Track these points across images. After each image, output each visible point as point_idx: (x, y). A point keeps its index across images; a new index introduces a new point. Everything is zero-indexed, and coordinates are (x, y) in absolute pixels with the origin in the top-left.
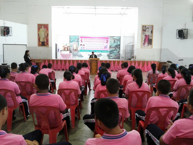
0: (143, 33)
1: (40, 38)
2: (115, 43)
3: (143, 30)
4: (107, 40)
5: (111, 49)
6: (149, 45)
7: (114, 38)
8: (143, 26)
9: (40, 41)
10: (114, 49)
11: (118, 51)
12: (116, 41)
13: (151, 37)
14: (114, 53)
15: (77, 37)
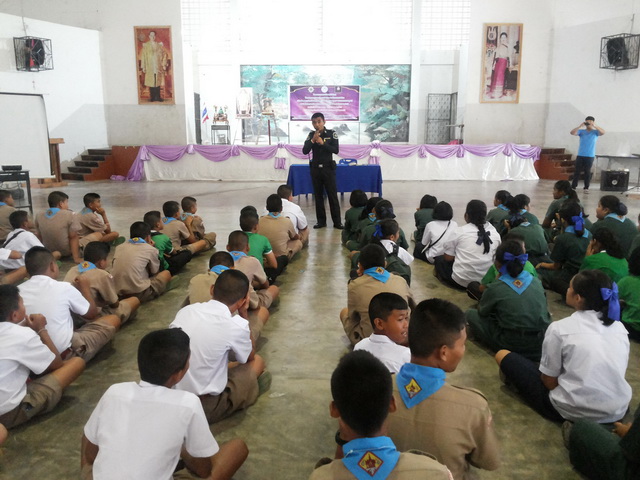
0: (489, 52)
1: (144, 74)
2: (392, 87)
3: (489, 42)
5: (381, 108)
6: (509, 92)
8: (489, 28)
9: (145, 87)
10: (390, 107)
12: (396, 80)
13: (514, 64)
14: (391, 120)
15: (264, 68)
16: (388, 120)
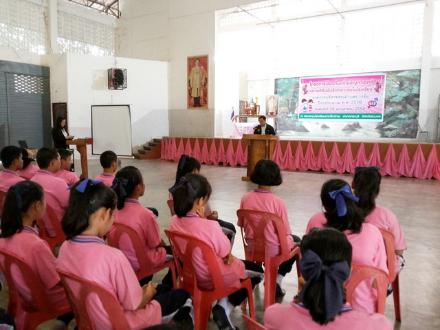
2: (403, 90)
4: (378, 83)
5: (391, 109)
7: (399, 75)
10: (400, 107)
11: (411, 114)
12: (406, 84)
14: (401, 119)
15: (293, 80)
16: (398, 119)
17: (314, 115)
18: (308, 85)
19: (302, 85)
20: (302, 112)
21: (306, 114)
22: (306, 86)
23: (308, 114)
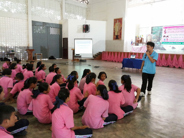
1: (115, 32)
15: (160, 27)
17: (169, 42)
18: (167, 29)
19: (164, 30)
20: (163, 41)
21: (165, 42)
22: (166, 30)
23: (166, 42)
